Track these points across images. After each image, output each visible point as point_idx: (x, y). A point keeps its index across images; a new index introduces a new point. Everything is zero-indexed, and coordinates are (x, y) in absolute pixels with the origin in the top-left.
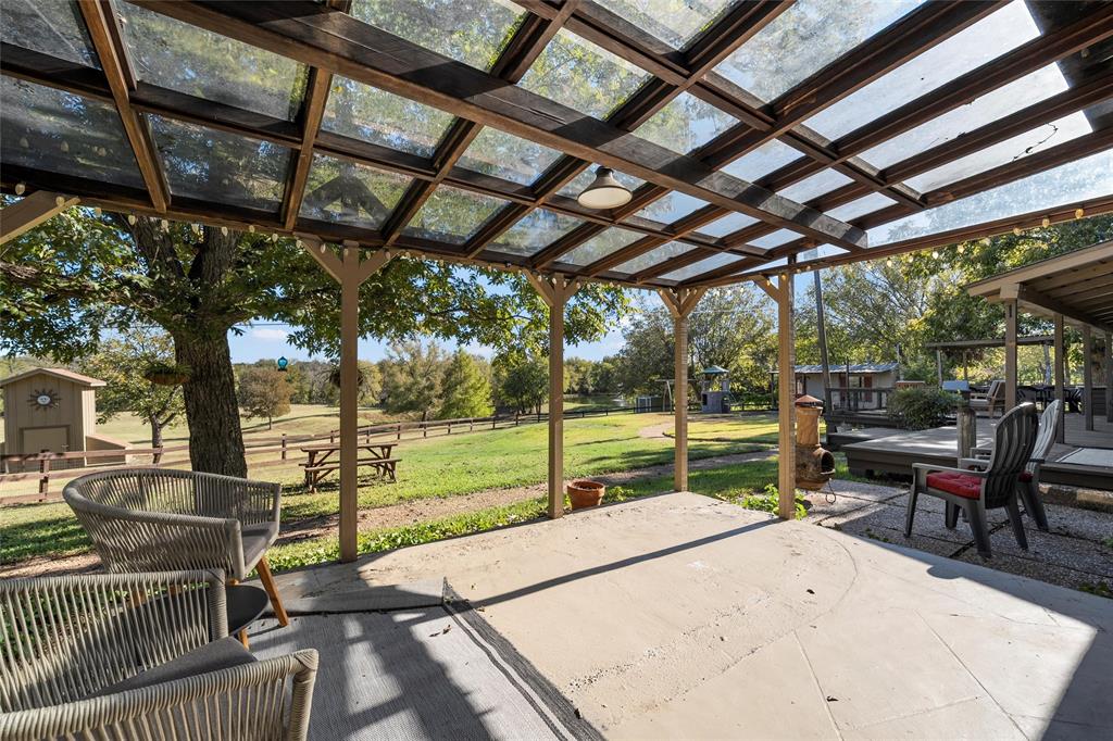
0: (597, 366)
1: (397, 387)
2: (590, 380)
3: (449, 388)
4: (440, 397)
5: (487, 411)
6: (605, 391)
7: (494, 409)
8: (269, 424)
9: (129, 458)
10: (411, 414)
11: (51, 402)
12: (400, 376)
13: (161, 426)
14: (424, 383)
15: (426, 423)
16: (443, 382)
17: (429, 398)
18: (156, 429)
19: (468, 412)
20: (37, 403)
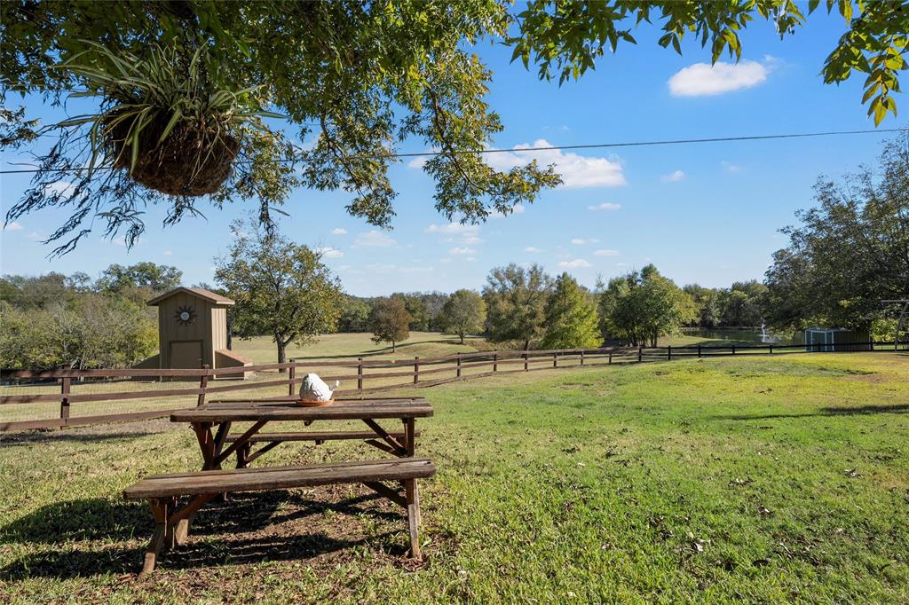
0: (724, 294)
1: (499, 315)
2: (715, 311)
3: (552, 317)
4: (543, 325)
5: (594, 342)
6: (735, 324)
7: (602, 340)
8: (393, 348)
9: (247, 374)
10: (514, 343)
11: (190, 318)
12: (501, 303)
13: (285, 344)
14: (526, 309)
15: (528, 352)
16: (546, 310)
17: (531, 326)
18: (281, 346)
19: (574, 343)
20: (181, 319)
